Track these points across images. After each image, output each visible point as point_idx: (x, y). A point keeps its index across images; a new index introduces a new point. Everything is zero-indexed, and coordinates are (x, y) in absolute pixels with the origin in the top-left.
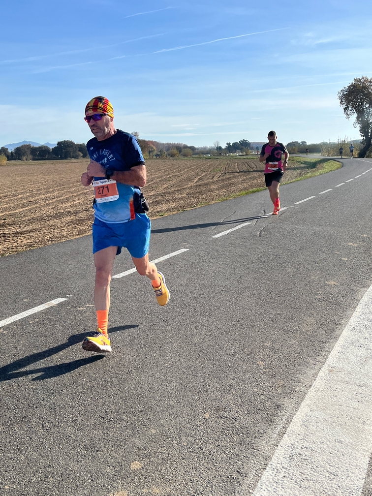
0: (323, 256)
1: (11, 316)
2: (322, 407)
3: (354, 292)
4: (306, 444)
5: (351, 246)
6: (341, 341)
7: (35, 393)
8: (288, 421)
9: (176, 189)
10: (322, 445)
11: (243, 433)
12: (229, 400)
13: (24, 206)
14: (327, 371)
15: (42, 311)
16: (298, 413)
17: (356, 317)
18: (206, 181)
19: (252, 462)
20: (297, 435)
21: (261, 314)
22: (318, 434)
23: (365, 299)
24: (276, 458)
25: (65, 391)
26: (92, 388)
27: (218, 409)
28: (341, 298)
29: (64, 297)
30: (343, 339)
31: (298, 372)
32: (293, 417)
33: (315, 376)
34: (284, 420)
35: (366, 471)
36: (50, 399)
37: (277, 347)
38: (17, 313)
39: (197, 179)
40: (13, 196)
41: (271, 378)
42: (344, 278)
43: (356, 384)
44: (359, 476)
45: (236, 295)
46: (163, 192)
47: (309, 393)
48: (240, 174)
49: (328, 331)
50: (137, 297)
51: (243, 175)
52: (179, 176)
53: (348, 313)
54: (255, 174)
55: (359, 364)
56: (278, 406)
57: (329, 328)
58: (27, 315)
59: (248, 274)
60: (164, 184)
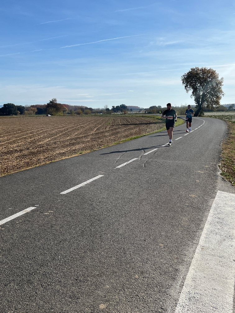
0: (185, 179)
1: (4, 219)
2: (201, 270)
3: (207, 201)
4: (197, 291)
5: (200, 173)
6: (205, 231)
7: (31, 266)
8: (184, 279)
9: (84, 135)
10: (205, 292)
11: (160, 286)
12: (147, 267)
14: (201, 249)
15: (22, 215)
16: (189, 274)
17: (211, 216)
18: (102, 131)
19: (168, 302)
20: (191, 286)
21: (155, 215)
22: (202, 285)
23: (214, 205)
24: (181, 300)
25: (49, 264)
26: (65, 262)
27: (142, 273)
28: (200, 205)
29: (33, 207)
30: (206, 230)
31: (184, 250)
32: (186, 276)
33: (194, 252)
34: (181, 278)
35: (232, 305)
36: (42, 269)
37: (169, 235)
38: (6, 217)
39: (95, 129)
41: (169, 253)
42: (199, 192)
43: (218, 256)
44: (229, 308)
45: (138, 204)
46: (75, 137)
47: (193, 262)
48: (122, 126)
49: (196, 225)
50: (79, 206)
51: (124, 126)
52: (84, 127)
53: (206, 214)
54: (132, 126)
55: (217, 244)
56: (177, 270)
57: (197, 223)
58: (14, 218)
59: (143, 190)
60: (75, 132)
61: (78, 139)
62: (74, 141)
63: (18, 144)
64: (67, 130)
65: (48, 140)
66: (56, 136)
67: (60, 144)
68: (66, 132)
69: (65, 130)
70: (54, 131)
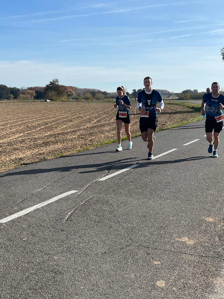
9: (73, 130)
18: (103, 123)
39: (96, 120)
46: (59, 132)
52: (82, 117)
60: (65, 125)
61: (60, 136)
62: (52, 139)
64: (55, 121)
65: (17, 136)
66: (34, 130)
68: (52, 124)
69: (53, 121)
70: (37, 123)
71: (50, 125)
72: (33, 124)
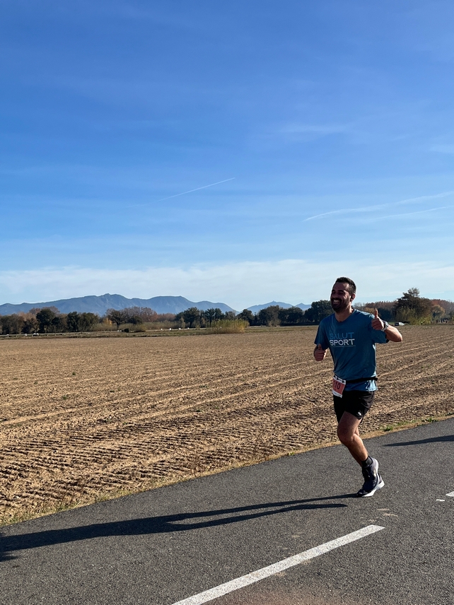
13: (236, 390)
40: (230, 375)
46: (437, 374)
60: (441, 362)
61: (440, 381)
62: (429, 386)
63: (300, 388)
64: (424, 357)
66: (394, 372)
67: (391, 391)
68: (420, 361)
69: (419, 356)
70: (394, 360)
71: (416, 363)
72: (388, 361)
